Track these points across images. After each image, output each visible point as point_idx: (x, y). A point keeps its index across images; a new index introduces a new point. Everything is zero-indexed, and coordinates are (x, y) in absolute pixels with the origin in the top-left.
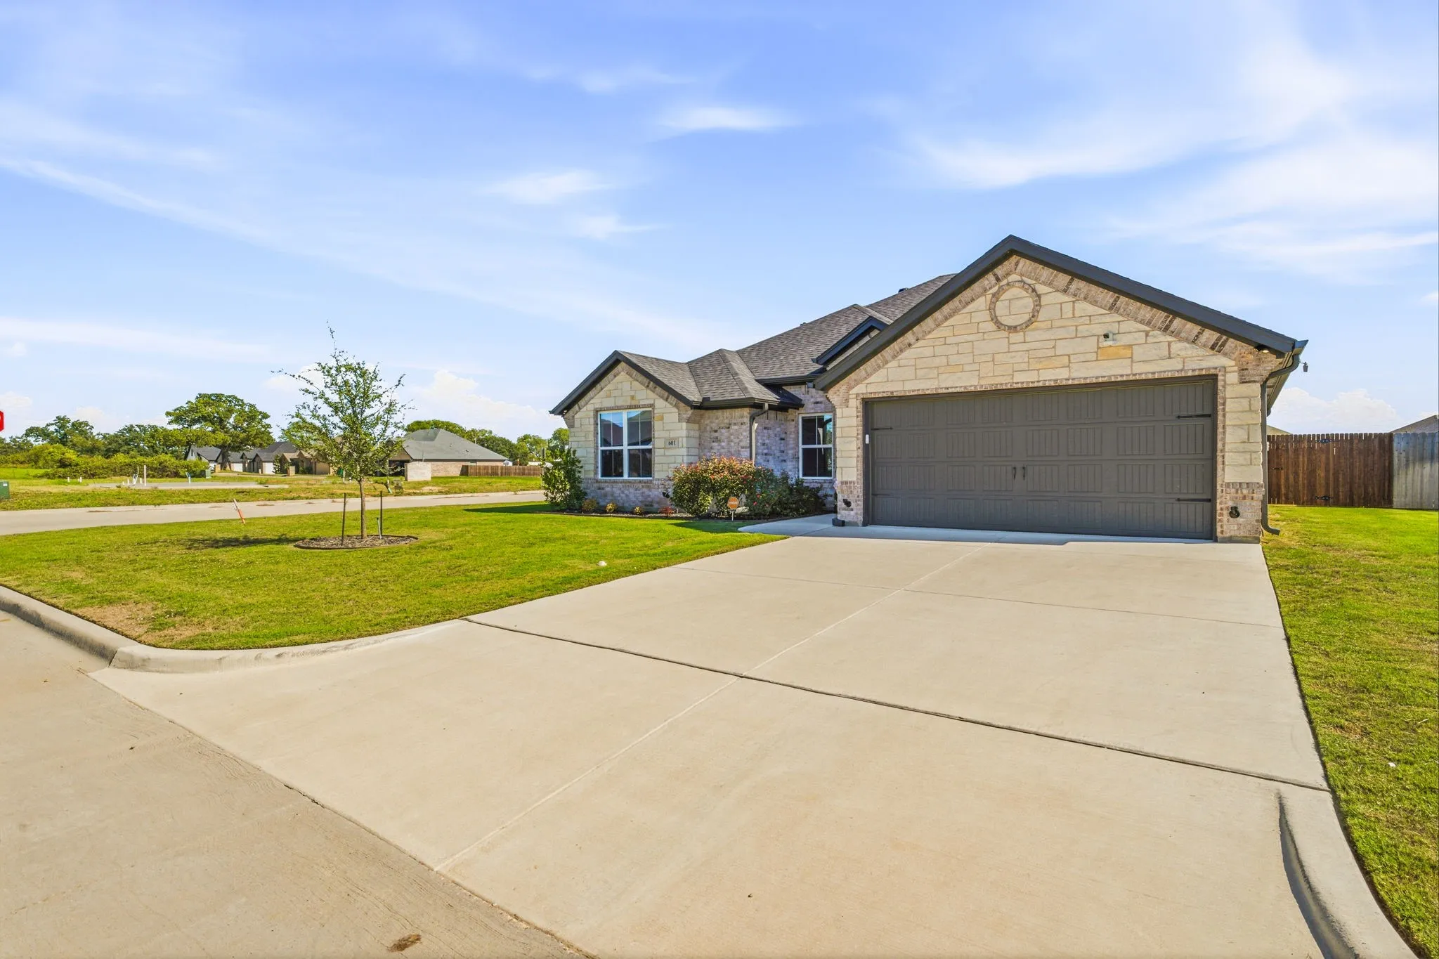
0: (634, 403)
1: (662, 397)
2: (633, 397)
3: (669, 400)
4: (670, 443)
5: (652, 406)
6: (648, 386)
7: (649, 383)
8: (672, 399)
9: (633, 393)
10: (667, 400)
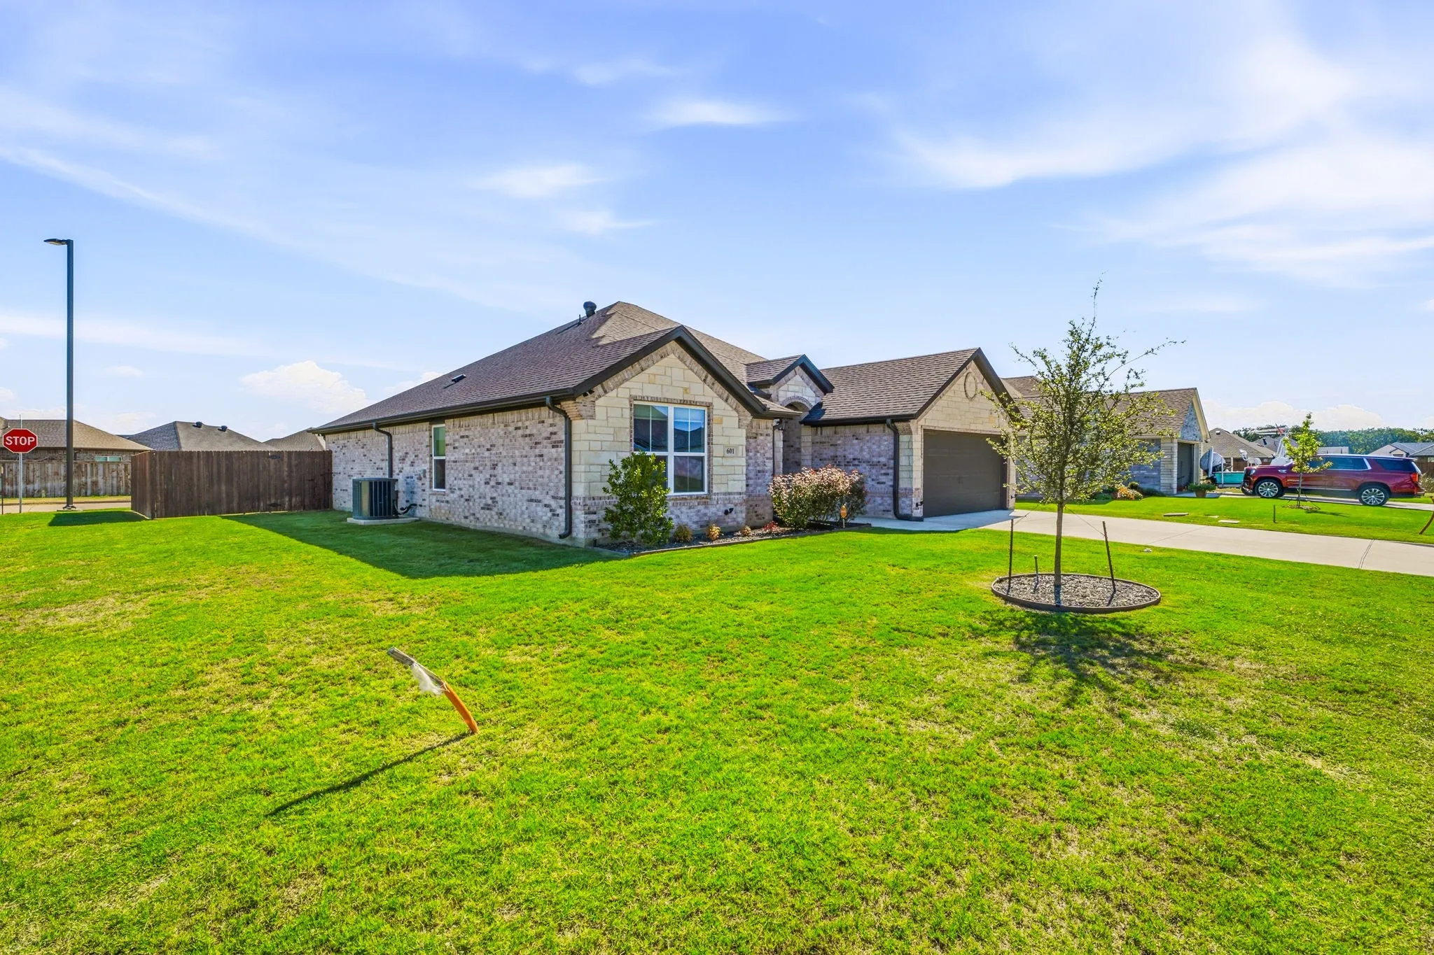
0: (687, 398)
1: (720, 396)
2: (686, 390)
3: (729, 400)
4: (729, 451)
5: (709, 406)
6: (705, 380)
7: (706, 377)
8: (732, 400)
9: (686, 385)
10: (726, 401)
